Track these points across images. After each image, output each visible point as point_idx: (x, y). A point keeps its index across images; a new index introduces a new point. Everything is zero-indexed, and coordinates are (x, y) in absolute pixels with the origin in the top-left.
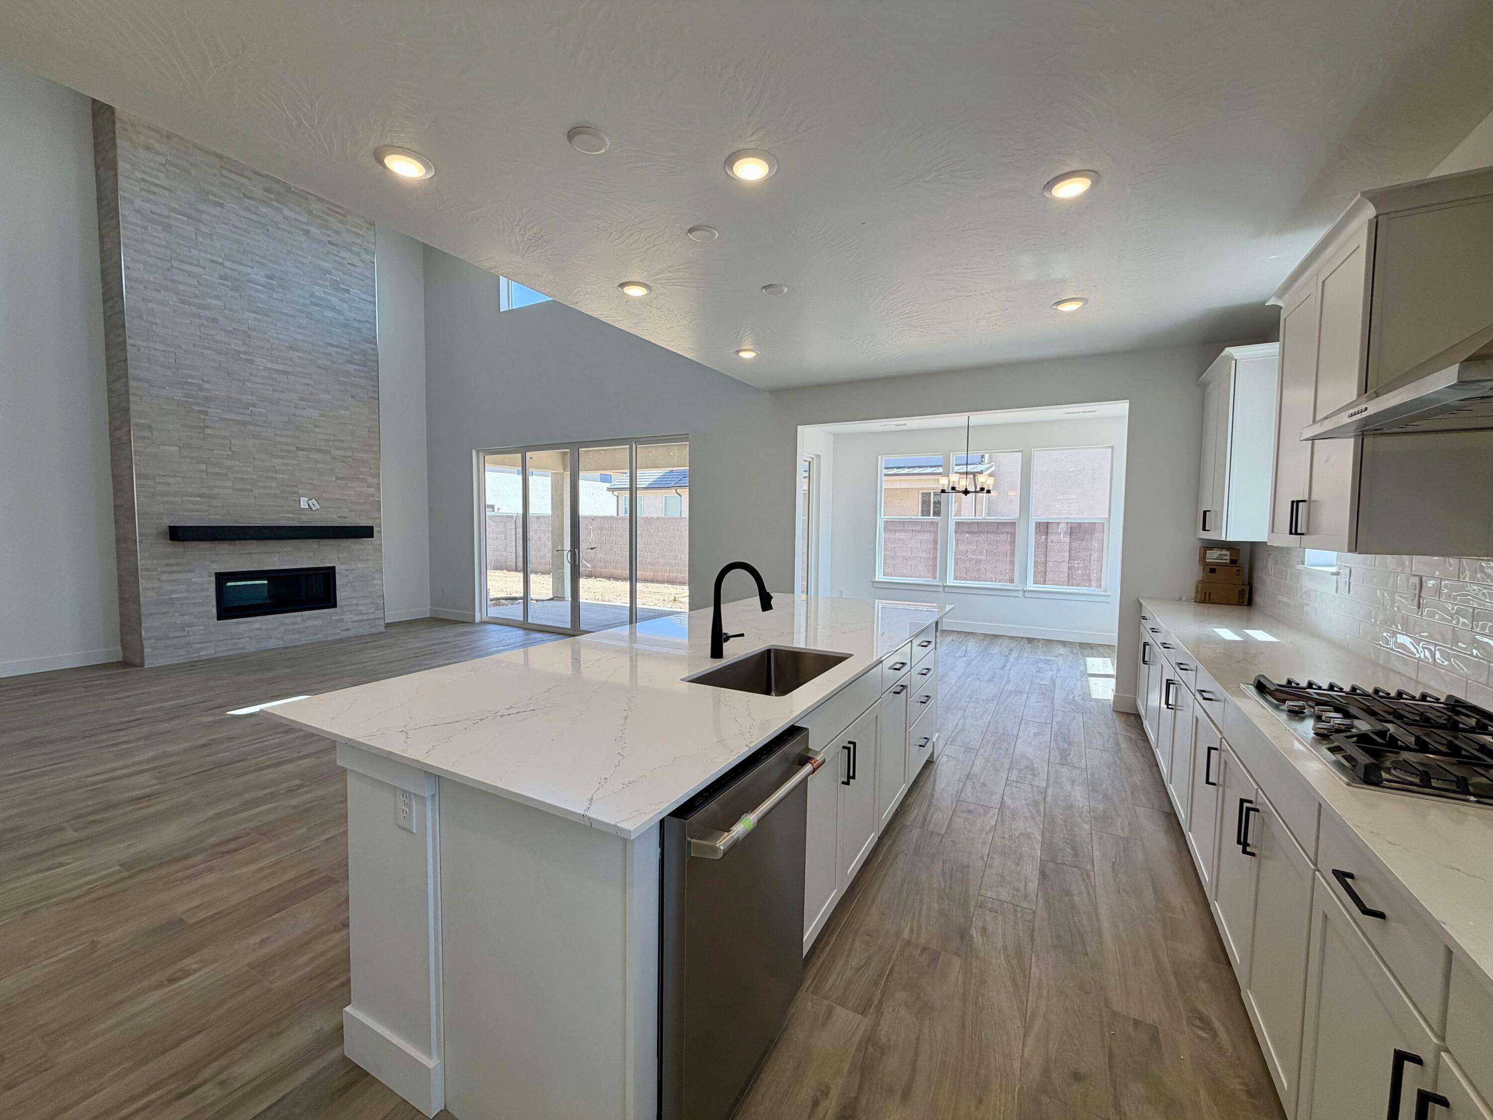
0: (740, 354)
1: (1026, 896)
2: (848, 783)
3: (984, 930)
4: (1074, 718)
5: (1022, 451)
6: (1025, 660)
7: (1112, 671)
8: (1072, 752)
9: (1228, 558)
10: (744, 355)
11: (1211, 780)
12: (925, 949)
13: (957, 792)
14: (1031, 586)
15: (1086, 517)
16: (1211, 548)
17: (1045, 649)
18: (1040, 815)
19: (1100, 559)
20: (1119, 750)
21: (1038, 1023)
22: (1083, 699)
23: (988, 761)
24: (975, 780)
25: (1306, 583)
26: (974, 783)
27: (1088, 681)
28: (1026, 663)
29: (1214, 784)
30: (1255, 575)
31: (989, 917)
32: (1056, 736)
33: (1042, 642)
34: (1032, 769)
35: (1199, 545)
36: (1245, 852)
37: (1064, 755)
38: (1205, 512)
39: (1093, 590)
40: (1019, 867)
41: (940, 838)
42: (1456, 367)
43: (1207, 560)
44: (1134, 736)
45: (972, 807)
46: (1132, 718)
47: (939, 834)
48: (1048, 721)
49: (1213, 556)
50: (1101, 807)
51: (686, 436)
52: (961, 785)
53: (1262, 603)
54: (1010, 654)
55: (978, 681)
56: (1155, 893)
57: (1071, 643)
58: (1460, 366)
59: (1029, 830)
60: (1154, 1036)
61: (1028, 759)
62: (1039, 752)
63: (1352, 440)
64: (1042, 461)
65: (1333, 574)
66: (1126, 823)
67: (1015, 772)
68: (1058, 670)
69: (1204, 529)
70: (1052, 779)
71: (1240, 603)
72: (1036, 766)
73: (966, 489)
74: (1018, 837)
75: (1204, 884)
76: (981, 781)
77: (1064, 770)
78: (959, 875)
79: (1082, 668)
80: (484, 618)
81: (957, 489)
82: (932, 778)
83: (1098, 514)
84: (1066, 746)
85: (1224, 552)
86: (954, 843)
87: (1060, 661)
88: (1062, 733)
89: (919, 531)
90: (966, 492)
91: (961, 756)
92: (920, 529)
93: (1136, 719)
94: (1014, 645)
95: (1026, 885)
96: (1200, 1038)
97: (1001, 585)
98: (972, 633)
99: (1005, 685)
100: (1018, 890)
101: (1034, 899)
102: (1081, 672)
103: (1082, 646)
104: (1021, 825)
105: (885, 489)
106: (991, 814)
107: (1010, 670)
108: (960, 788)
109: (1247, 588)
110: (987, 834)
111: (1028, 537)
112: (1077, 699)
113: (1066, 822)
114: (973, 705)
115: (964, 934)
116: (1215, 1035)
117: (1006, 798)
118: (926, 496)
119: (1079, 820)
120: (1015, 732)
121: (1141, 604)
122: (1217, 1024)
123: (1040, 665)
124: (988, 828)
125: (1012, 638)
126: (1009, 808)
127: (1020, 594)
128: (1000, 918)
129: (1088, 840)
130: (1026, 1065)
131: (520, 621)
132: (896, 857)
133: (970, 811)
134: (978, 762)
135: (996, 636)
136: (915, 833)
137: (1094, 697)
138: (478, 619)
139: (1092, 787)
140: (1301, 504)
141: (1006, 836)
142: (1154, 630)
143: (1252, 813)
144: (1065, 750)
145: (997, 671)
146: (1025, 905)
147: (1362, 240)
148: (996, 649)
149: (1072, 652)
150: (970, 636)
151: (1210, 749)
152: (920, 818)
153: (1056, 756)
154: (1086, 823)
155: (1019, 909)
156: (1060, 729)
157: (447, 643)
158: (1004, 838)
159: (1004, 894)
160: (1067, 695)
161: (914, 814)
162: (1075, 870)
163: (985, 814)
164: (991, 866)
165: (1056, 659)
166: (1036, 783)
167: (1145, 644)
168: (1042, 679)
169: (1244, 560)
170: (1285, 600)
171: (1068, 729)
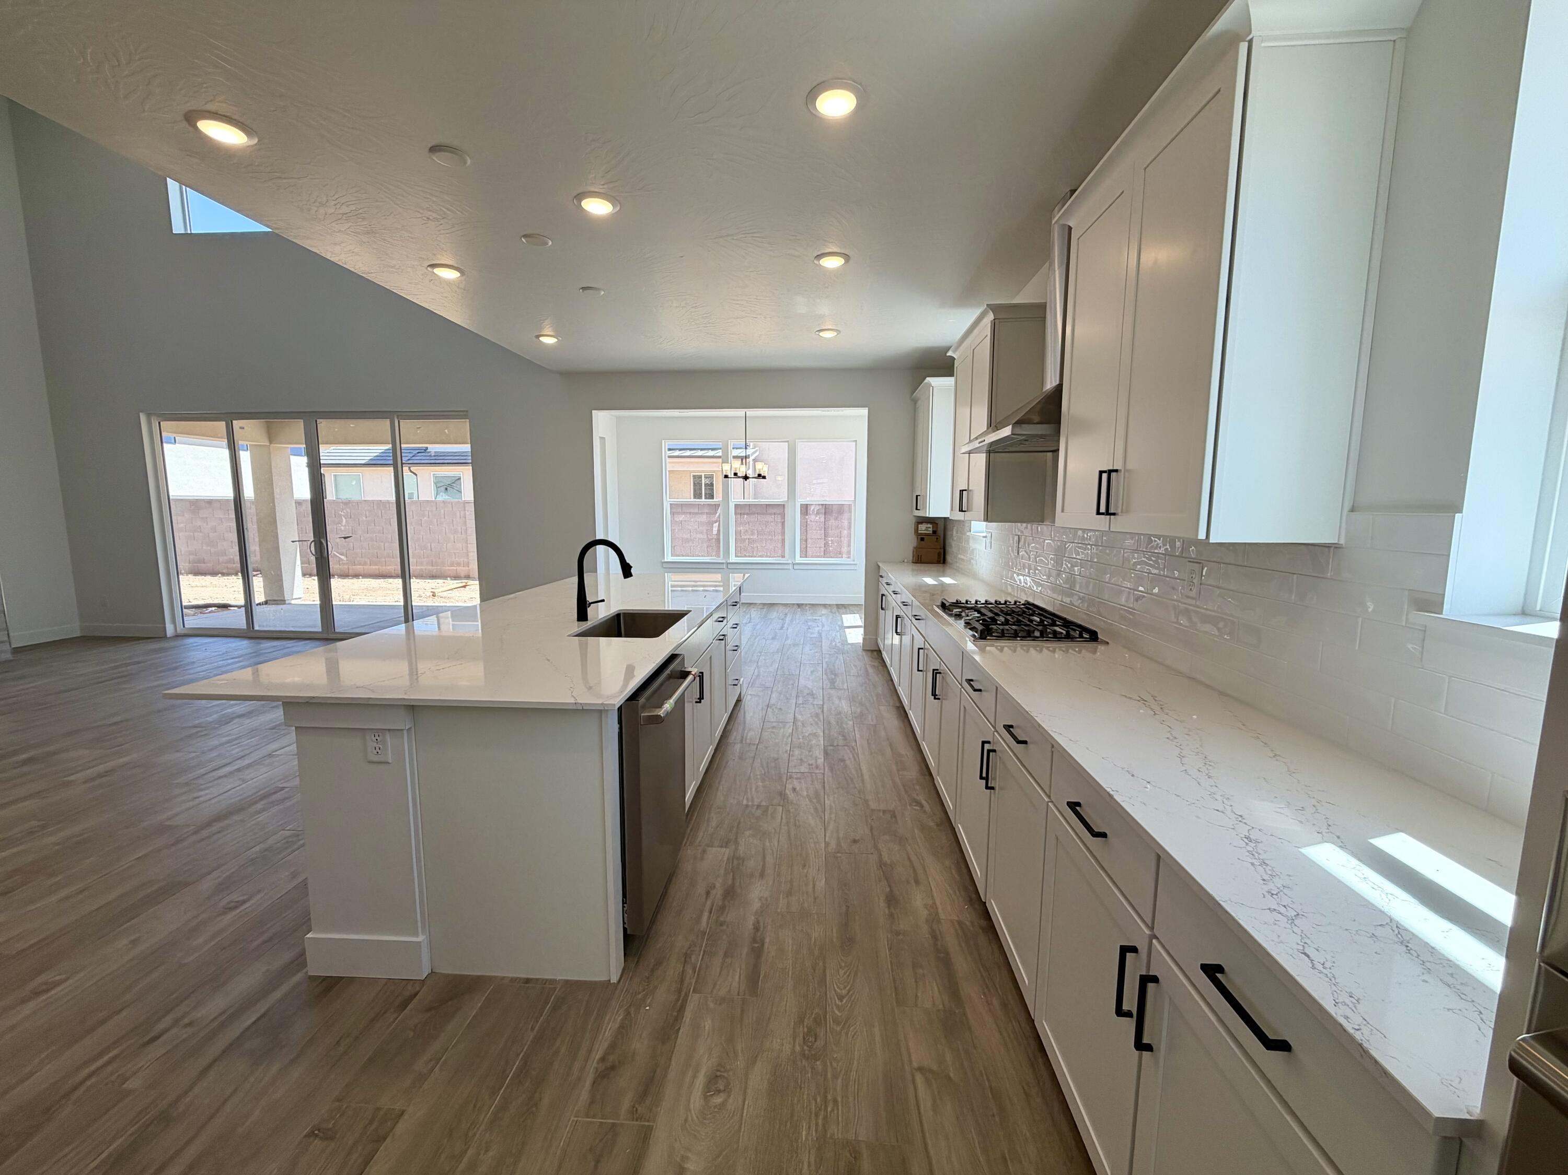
0: (540, 338)
1: (817, 767)
2: (700, 702)
3: (794, 789)
4: (837, 657)
5: (788, 441)
6: (798, 621)
7: (860, 622)
8: (838, 680)
9: (931, 529)
10: (544, 340)
11: (920, 669)
12: (758, 806)
13: (762, 716)
14: (798, 559)
15: (833, 499)
16: (921, 523)
17: (812, 611)
18: (820, 721)
19: (849, 535)
20: (868, 675)
21: (831, 826)
22: (842, 644)
23: (780, 694)
24: (774, 707)
25: (972, 545)
26: (773, 709)
27: (845, 631)
28: (798, 623)
29: (921, 671)
30: (947, 542)
31: (796, 783)
32: (826, 670)
33: (809, 606)
34: (812, 694)
35: (914, 521)
36: (935, 699)
37: (832, 682)
38: (917, 496)
39: (844, 560)
40: (811, 753)
41: (755, 747)
42: (1011, 426)
43: (919, 532)
44: (876, 664)
45: (774, 724)
46: (875, 653)
47: (754, 744)
48: (820, 662)
49: (923, 528)
50: (859, 710)
51: (465, 413)
52: (764, 712)
53: (951, 562)
54: (785, 617)
55: (764, 640)
56: (892, 750)
57: (830, 605)
58: (1012, 427)
59: (815, 731)
60: (894, 816)
61: (809, 689)
62: (815, 683)
63: (985, 454)
64: (804, 450)
65: (984, 537)
66: (874, 716)
67: (801, 698)
68: (823, 626)
69: (917, 509)
70: (826, 698)
71: (938, 562)
72: (814, 692)
73: (746, 475)
74: (808, 736)
75: (917, 736)
76: (778, 707)
77: (833, 692)
78: (773, 764)
79: (839, 623)
80: (180, 629)
81: (738, 475)
82: (742, 711)
83: (846, 497)
84: (833, 677)
85: (929, 525)
86: (766, 748)
87: (824, 619)
88: (830, 669)
89: (696, 513)
90: (746, 478)
91: (761, 694)
92: (697, 511)
93: (878, 654)
94: (787, 611)
95: (816, 762)
96: (915, 810)
97: (776, 560)
98: (752, 603)
99: (786, 640)
100: (812, 765)
101: (823, 767)
102: (839, 626)
103: (839, 606)
104: (809, 730)
105: (669, 471)
106: (788, 726)
107: (787, 629)
108: (764, 714)
109: (942, 551)
110: (787, 738)
111: (794, 517)
112: (838, 645)
113: (838, 722)
114: (764, 658)
115: (782, 795)
116: (922, 806)
117: (796, 715)
118: (697, 480)
119: (845, 719)
120: (797, 673)
121: (879, 567)
122: (924, 802)
123: (809, 624)
124: (787, 735)
125: (785, 605)
126: (799, 720)
127: (790, 567)
128: (803, 782)
129: (852, 730)
130: (827, 844)
131: (243, 629)
132: (727, 763)
133: (774, 727)
134: (774, 695)
135: (772, 605)
136: (738, 747)
137: (850, 641)
138: (170, 630)
139: (852, 700)
140: (964, 492)
141: (801, 737)
142: (888, 584)
143: (938, 675)
144: (832, 679)
145: (777, 631)
146: (818, 771)
147: (988, 331)
148: (774, 614)
149: (831, 612)
150: (752, 606)
151: (919, 649)
152: (739, 737)
153: (827, 684)
154: (850, 720)
155: (814, 774)
156: (828, 666)
157: (139, 663)
158: (799, 738)
159: (804, 769)
160: (831, 643)
161: (734, 736)
162: (846, 747)
163: (784, 727)
164: (792, 756)
165: (820, 618)
166: (815, 703)
167: (883, 595)
168: (812, 633)
169: (940, 532)
170: (962, 557)
171: (834, 666)
